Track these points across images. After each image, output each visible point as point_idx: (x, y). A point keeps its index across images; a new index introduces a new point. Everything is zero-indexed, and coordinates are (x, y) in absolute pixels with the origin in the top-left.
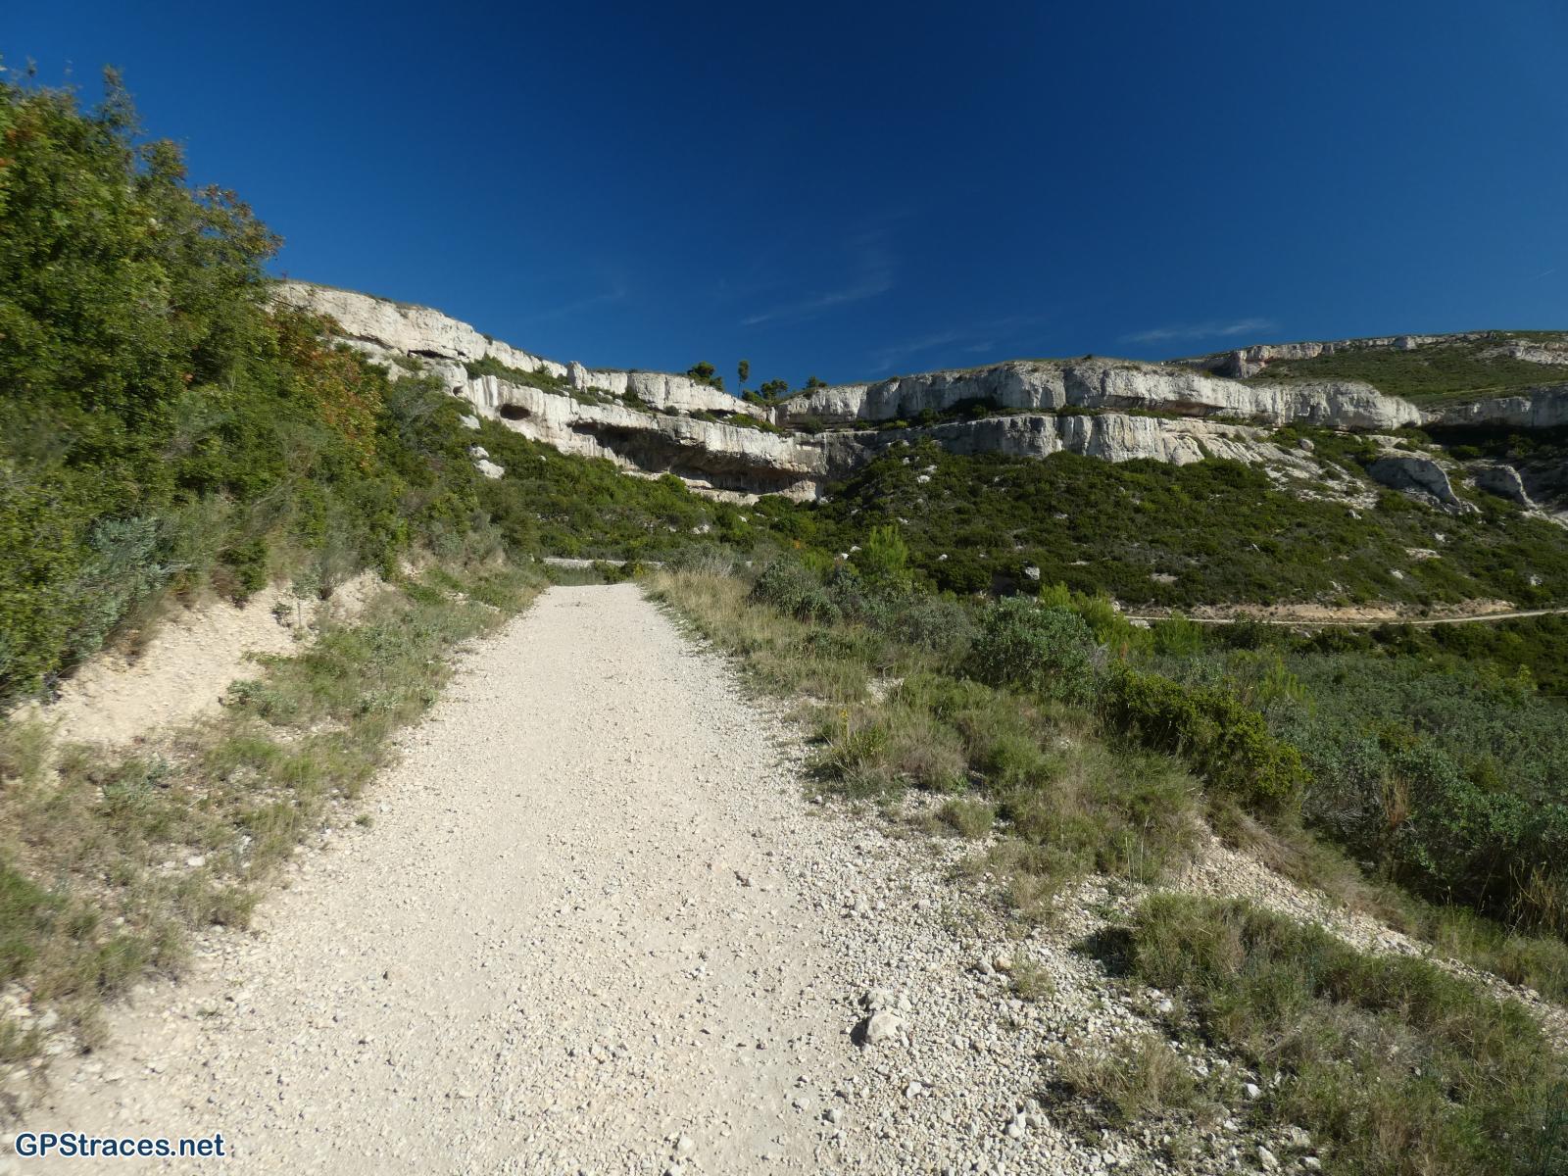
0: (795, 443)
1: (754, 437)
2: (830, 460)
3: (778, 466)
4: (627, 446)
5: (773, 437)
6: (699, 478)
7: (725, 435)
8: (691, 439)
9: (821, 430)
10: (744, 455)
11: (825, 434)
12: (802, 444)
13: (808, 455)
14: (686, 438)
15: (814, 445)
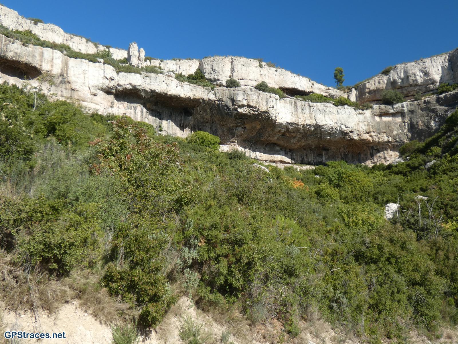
0: (374, 115)
1: (328, 110)
2: (412, 127)
3: (355, 137)
4: (191, 120)
5: (349, 110)
6: (277, 153)
7: (296, 109)
8: (249, 106)
9: (399, 100)
10: (318, 127)
11: (405, 104)
12: (381, 115)
13: (388, 125)
14: (242, 106)
15: (394, 115)
